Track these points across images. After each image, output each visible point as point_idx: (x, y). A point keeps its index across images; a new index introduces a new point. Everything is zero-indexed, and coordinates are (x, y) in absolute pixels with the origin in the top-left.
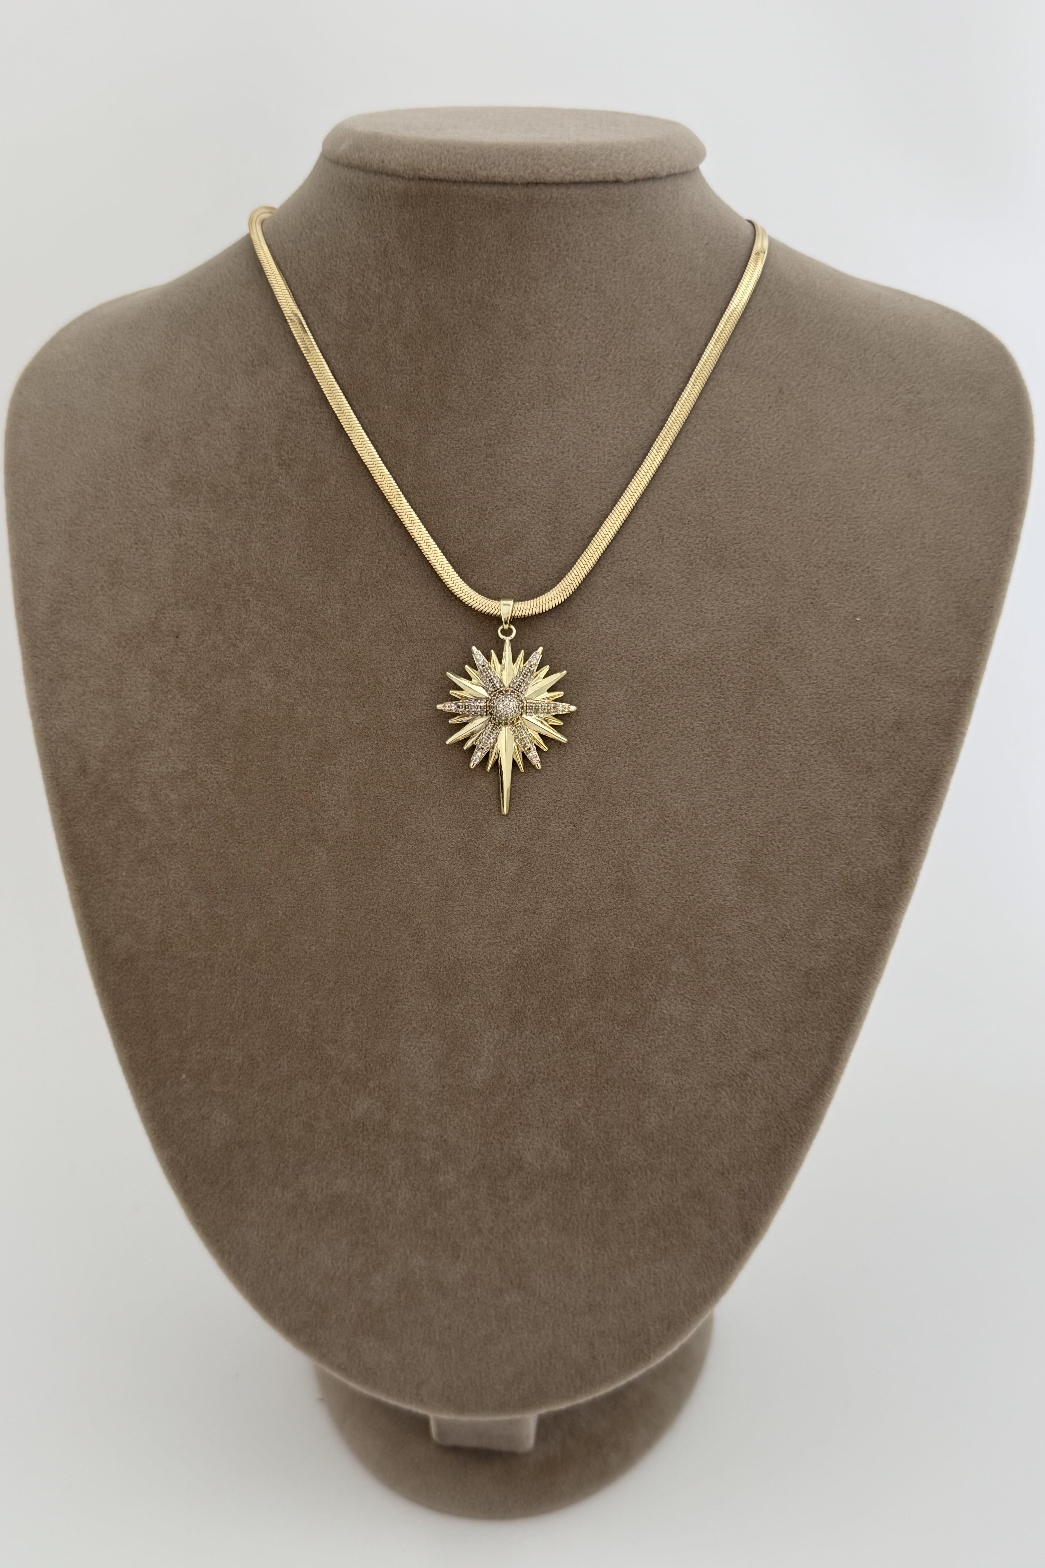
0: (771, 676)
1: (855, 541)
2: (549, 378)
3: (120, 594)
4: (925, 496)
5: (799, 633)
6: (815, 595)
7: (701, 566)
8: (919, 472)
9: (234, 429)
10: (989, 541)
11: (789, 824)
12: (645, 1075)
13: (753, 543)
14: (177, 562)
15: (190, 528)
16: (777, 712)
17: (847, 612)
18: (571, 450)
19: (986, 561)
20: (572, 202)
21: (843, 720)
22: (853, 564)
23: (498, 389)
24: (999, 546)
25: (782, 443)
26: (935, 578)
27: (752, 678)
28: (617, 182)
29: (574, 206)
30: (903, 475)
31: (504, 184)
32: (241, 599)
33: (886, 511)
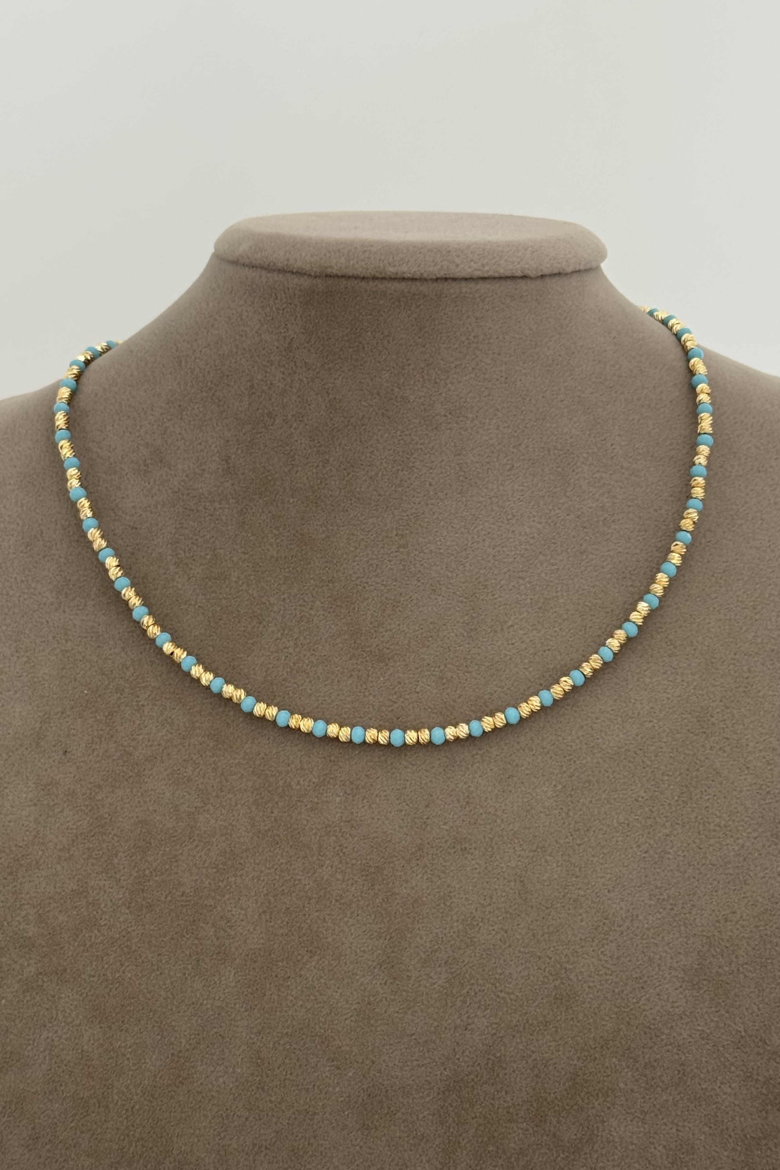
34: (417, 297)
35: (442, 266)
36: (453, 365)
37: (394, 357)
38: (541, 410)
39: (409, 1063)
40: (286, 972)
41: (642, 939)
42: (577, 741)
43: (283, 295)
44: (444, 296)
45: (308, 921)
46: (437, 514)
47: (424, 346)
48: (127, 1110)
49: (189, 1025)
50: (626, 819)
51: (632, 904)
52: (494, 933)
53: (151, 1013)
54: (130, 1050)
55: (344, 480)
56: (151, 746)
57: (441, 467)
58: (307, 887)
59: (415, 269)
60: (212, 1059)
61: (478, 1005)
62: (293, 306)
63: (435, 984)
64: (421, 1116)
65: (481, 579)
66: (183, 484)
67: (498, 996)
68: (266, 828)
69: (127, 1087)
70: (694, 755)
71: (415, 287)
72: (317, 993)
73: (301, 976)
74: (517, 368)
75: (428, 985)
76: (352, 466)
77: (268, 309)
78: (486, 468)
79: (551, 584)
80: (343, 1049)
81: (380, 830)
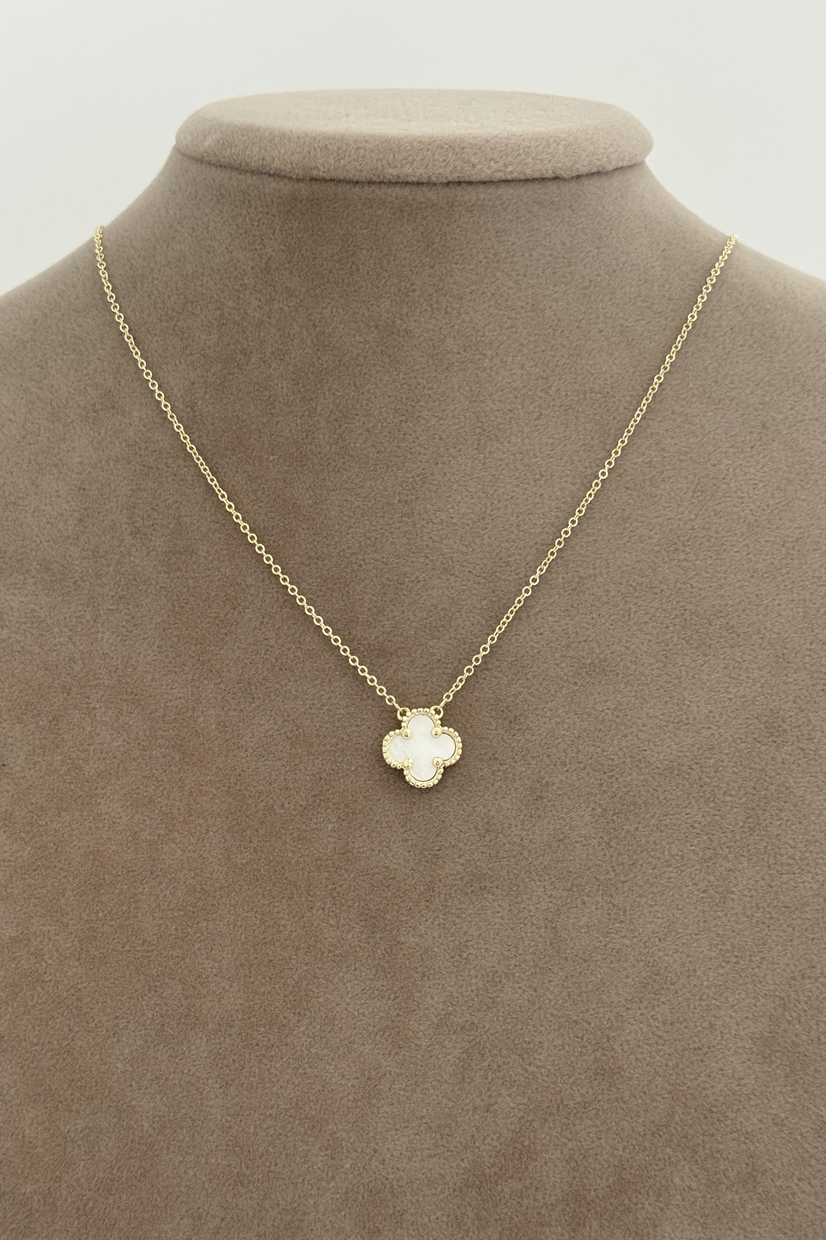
34: (423, 206)
35: (455, 167)
36: (468, 290)
37: (396, 281)
38: (574, 345)
39: (419, 1153)
40: (269, 1040)
41: (701, 999)
42: (620, 753)
43: (259, 202)
44: (457, 204)
45: (296, 977)
46: (448, 475)
47: (433, 267)
48: (78, 1209)
49: (152, 1105)
50: (679, 850)
51: (688, 956)
52: (520, 991)
53: (107, 1091)
54: (81, 1136)
55: (334, 433)
56: (104, 759)
57: (453, 417)
58: (294, 934)
59: (422, 171)
60: (181, 1146)
61: (500, 1082)
62: (270, 216)
63: (448, 1055)
64: (433, 1217)
65: (503, 554)
66: (140, 435)
67: (526, 1071)
68: (244, 861)
69: (77, 1181)
70: (763, 770)
71: (420, 194)
72: (306, 1066)
73: (287, 1044)
74: (546, 292)
75: (440, 1056)
76: (346, 417)
77: (240, 218)
78: (508, 417)
79: (589, 560)
80: (338, 1135)
81: (381, 864)
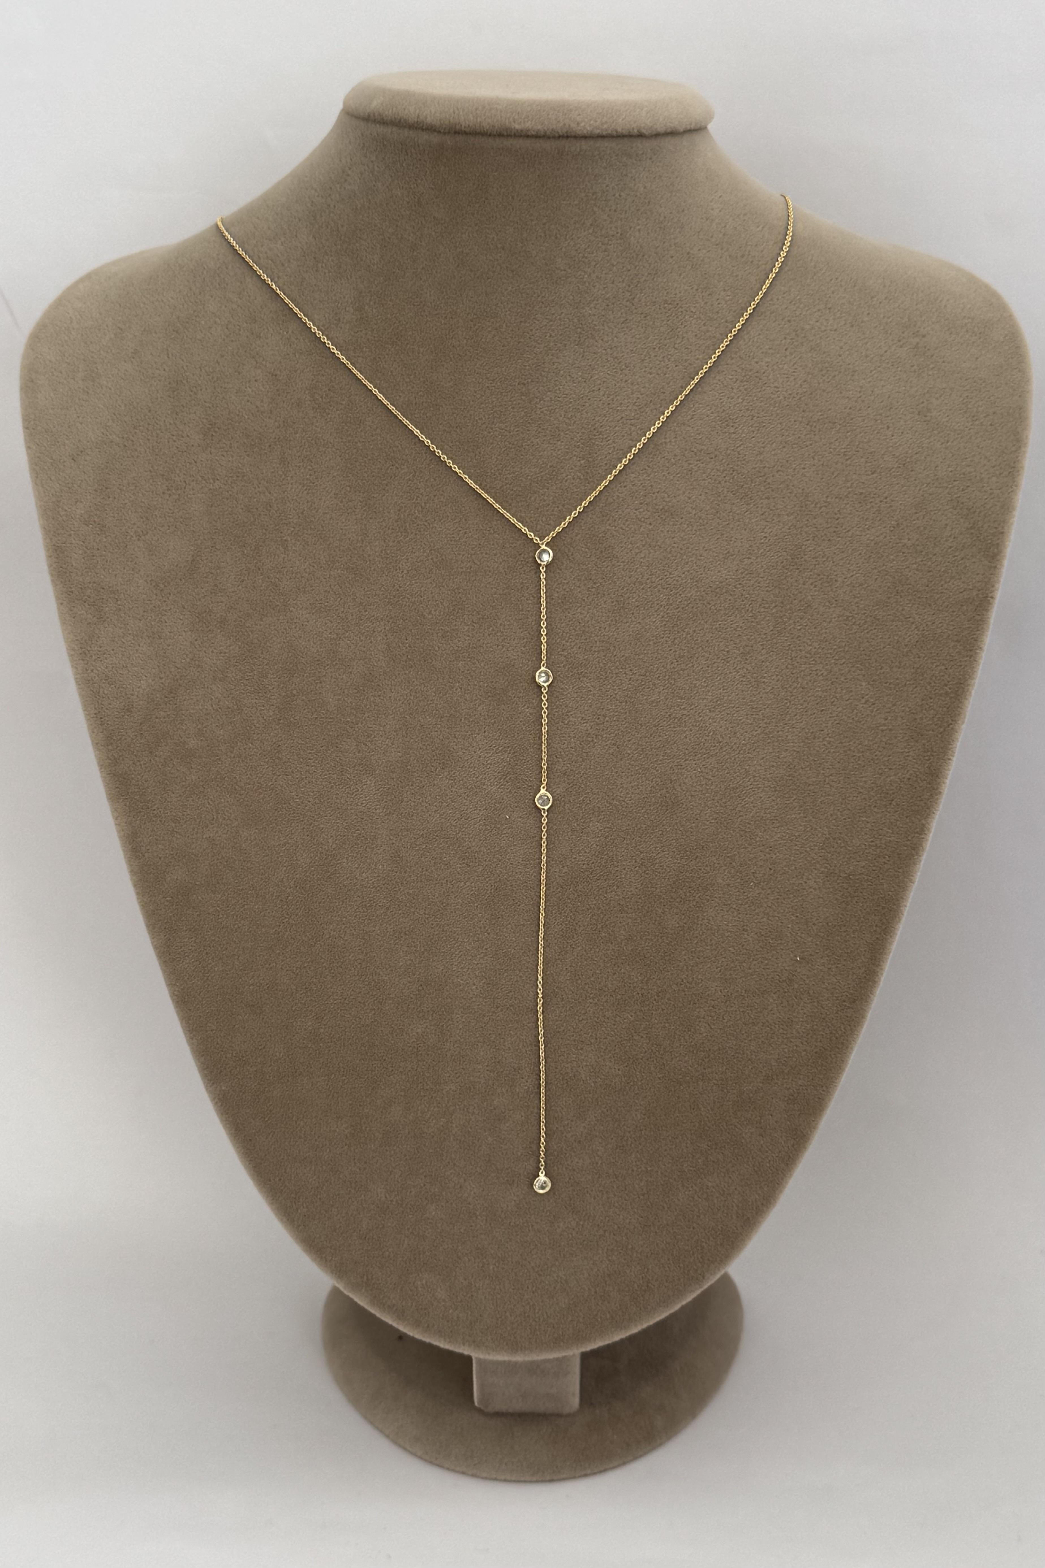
0: (800, 601)
1: (872, 474)
2: (579, 321)
3: (155, 538)
4: (936, 432)
5: (824, 559)
6: (838, 524)
7: (728, 498)
8: (929, 410)
9: (266, 376)
10: (997, 472)
11: (823, 739)
12: (694, 985)
13: (777, 476)
14: (212, 506)
15: (224, 472)
16: (807, 633)
17: (868, 540)
18: (602, 389)
19: (995, 491)
20: (599, 154)
21: (870, 640)
22: (872, 495)
23: (532, 330)
24: (1006, 477)
25: (799, 382)
26: (948, 507)
27: (782, 603)
28: (641, 136)
29: (601, 159)
30: (913, 413)
31: (537, 136)
32: (279, 539)
33: (900, 445)
